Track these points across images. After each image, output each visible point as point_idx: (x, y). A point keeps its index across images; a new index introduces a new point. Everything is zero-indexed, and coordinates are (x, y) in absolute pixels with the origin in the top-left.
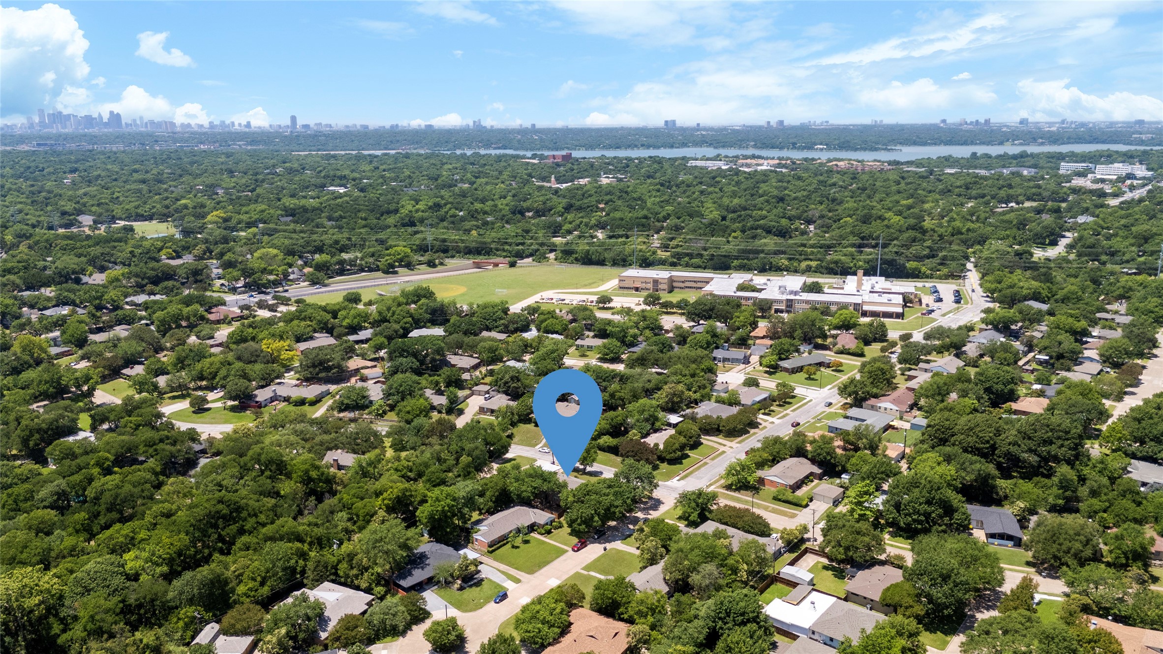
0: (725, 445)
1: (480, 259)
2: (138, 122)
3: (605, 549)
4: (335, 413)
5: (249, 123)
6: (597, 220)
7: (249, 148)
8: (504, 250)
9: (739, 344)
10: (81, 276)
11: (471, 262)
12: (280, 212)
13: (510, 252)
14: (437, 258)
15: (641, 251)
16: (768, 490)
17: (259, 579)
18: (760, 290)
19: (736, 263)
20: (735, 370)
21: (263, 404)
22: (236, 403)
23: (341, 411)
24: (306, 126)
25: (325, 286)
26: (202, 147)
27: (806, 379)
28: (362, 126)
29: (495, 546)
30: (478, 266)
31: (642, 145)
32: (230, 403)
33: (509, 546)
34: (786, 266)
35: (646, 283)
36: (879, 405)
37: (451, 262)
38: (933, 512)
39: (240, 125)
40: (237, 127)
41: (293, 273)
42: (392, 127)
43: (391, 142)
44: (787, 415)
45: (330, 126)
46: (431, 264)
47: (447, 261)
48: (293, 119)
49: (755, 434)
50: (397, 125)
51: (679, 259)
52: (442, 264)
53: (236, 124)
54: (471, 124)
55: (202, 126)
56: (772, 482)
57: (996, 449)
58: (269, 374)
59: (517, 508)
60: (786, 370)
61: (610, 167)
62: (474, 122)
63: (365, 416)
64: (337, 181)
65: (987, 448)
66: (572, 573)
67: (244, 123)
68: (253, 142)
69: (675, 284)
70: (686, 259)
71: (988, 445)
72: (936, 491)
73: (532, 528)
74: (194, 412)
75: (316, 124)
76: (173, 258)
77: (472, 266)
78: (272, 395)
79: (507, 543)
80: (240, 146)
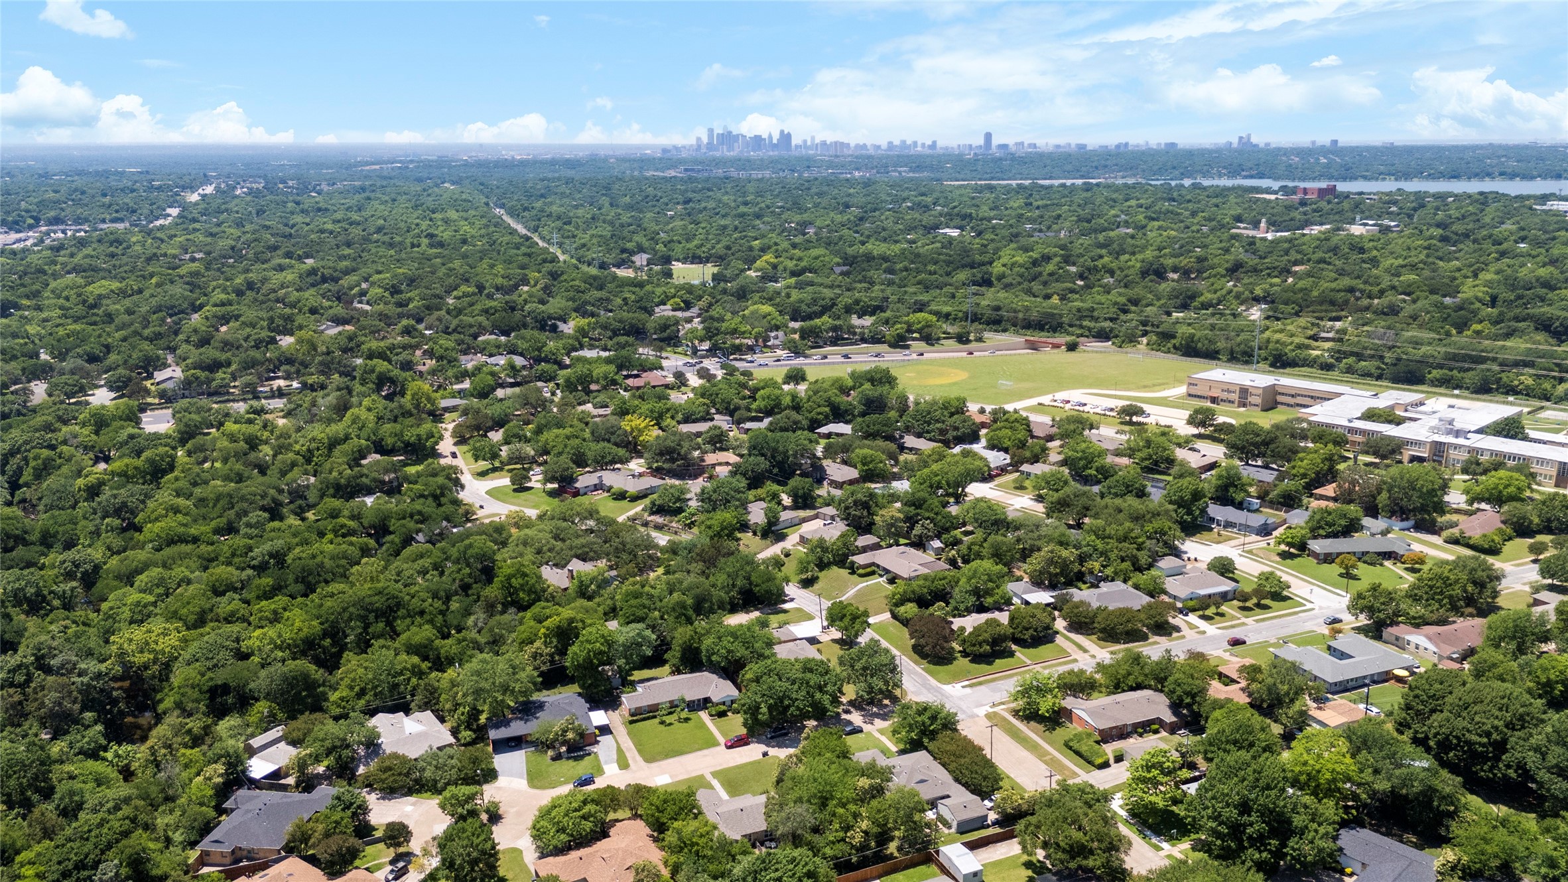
0: (1085, 651)
1: (1036, 337)
2: (809, 143)
3: (765, 754)
4: (646, 515)
5: (934, 143)
6: (1265, 291)
7: (911, 175)
8: (1081, 327)
9: (1279, 503)
10: (559, 323)
11: (1022, 339)
12: (837, 260)
13: (1089, 329)
14: (973, 330)
15: (1277, 342)
16: (1071, 730)
17: (357, 689)
18: (1399, 422)
19: (1436, 373)
20: (1233, 543)
21: (582, 492)
22: (556, 486)
23: (652, 513)
24: (1004, 147)
25: (806, 357)
26: (857, 174)
27: (1341, 575)
28: (1077, 145)
29: (640, 715)
30: (1034, 346)
31: (1501, 174)
32: (550, 486)
33: (657, 721)
34: (1528, 387)
35: (1229, 391)
36: (1408, 637)
37: (993, 338)
38: (1251, 824)
39: (923, 145)
40: (919, 149)
41: (776, 338)
42: (1118, 146)
43: (1096, 168)
44: (1244, 624)
45: (1035, 146)
46: (962, 339)
47: (986, 335)
48: (988, 136)
49: (1156, 643)
50: (1126, 144)
51: (1339, 360)
52: (980, 340)
53: (919, 143)
54: (1235, 142)
55: (879, 147)
56: (1080, 718)
57: (1505, 751)
58: (603, 457)
59: (706, 673)
60: (1315, 555)
61: (1394, 209)
62: (1241, 138)
63: (674, 524)
64: (957, 221)
65: (1483, 745)
66: (694, 774)
67: (929, 142)
68: (919, 168)
69: (1280, 398)
70: (1351, 360)
71: (1485, 740)
72: (1263, 789)
73: (705, 703)
74: (515, 490)
75: (1016, 144)
76: (680, 309)
77: (1023, 345)
78: (596, 481)
79: (655, 717)
80: (900, 173)
